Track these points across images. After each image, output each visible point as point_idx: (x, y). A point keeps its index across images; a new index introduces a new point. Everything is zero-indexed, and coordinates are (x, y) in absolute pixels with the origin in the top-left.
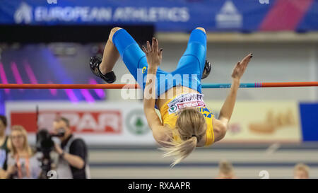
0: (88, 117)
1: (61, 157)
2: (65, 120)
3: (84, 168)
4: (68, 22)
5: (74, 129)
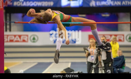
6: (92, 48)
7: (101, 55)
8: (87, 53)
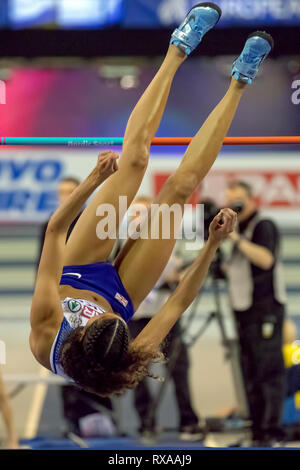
0: (281, 181)
1: (236, 249)
2: (244, 186)
3: (273, 268)
4: (250, 21)
5: (258, 201)
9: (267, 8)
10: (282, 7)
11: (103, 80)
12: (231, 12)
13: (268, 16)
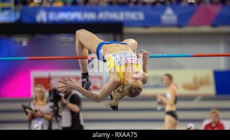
6: (40, 102)
7: (60, 117)
8: (29, 114)
9: (76, 17)
10: (82, 16)
11: (16, 43)
12: (63, 18)
13: (76, 19)
